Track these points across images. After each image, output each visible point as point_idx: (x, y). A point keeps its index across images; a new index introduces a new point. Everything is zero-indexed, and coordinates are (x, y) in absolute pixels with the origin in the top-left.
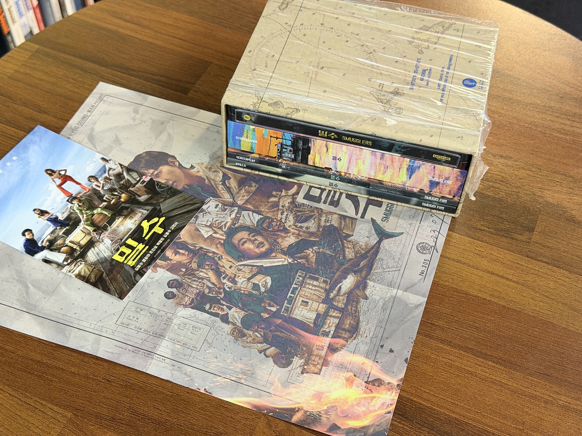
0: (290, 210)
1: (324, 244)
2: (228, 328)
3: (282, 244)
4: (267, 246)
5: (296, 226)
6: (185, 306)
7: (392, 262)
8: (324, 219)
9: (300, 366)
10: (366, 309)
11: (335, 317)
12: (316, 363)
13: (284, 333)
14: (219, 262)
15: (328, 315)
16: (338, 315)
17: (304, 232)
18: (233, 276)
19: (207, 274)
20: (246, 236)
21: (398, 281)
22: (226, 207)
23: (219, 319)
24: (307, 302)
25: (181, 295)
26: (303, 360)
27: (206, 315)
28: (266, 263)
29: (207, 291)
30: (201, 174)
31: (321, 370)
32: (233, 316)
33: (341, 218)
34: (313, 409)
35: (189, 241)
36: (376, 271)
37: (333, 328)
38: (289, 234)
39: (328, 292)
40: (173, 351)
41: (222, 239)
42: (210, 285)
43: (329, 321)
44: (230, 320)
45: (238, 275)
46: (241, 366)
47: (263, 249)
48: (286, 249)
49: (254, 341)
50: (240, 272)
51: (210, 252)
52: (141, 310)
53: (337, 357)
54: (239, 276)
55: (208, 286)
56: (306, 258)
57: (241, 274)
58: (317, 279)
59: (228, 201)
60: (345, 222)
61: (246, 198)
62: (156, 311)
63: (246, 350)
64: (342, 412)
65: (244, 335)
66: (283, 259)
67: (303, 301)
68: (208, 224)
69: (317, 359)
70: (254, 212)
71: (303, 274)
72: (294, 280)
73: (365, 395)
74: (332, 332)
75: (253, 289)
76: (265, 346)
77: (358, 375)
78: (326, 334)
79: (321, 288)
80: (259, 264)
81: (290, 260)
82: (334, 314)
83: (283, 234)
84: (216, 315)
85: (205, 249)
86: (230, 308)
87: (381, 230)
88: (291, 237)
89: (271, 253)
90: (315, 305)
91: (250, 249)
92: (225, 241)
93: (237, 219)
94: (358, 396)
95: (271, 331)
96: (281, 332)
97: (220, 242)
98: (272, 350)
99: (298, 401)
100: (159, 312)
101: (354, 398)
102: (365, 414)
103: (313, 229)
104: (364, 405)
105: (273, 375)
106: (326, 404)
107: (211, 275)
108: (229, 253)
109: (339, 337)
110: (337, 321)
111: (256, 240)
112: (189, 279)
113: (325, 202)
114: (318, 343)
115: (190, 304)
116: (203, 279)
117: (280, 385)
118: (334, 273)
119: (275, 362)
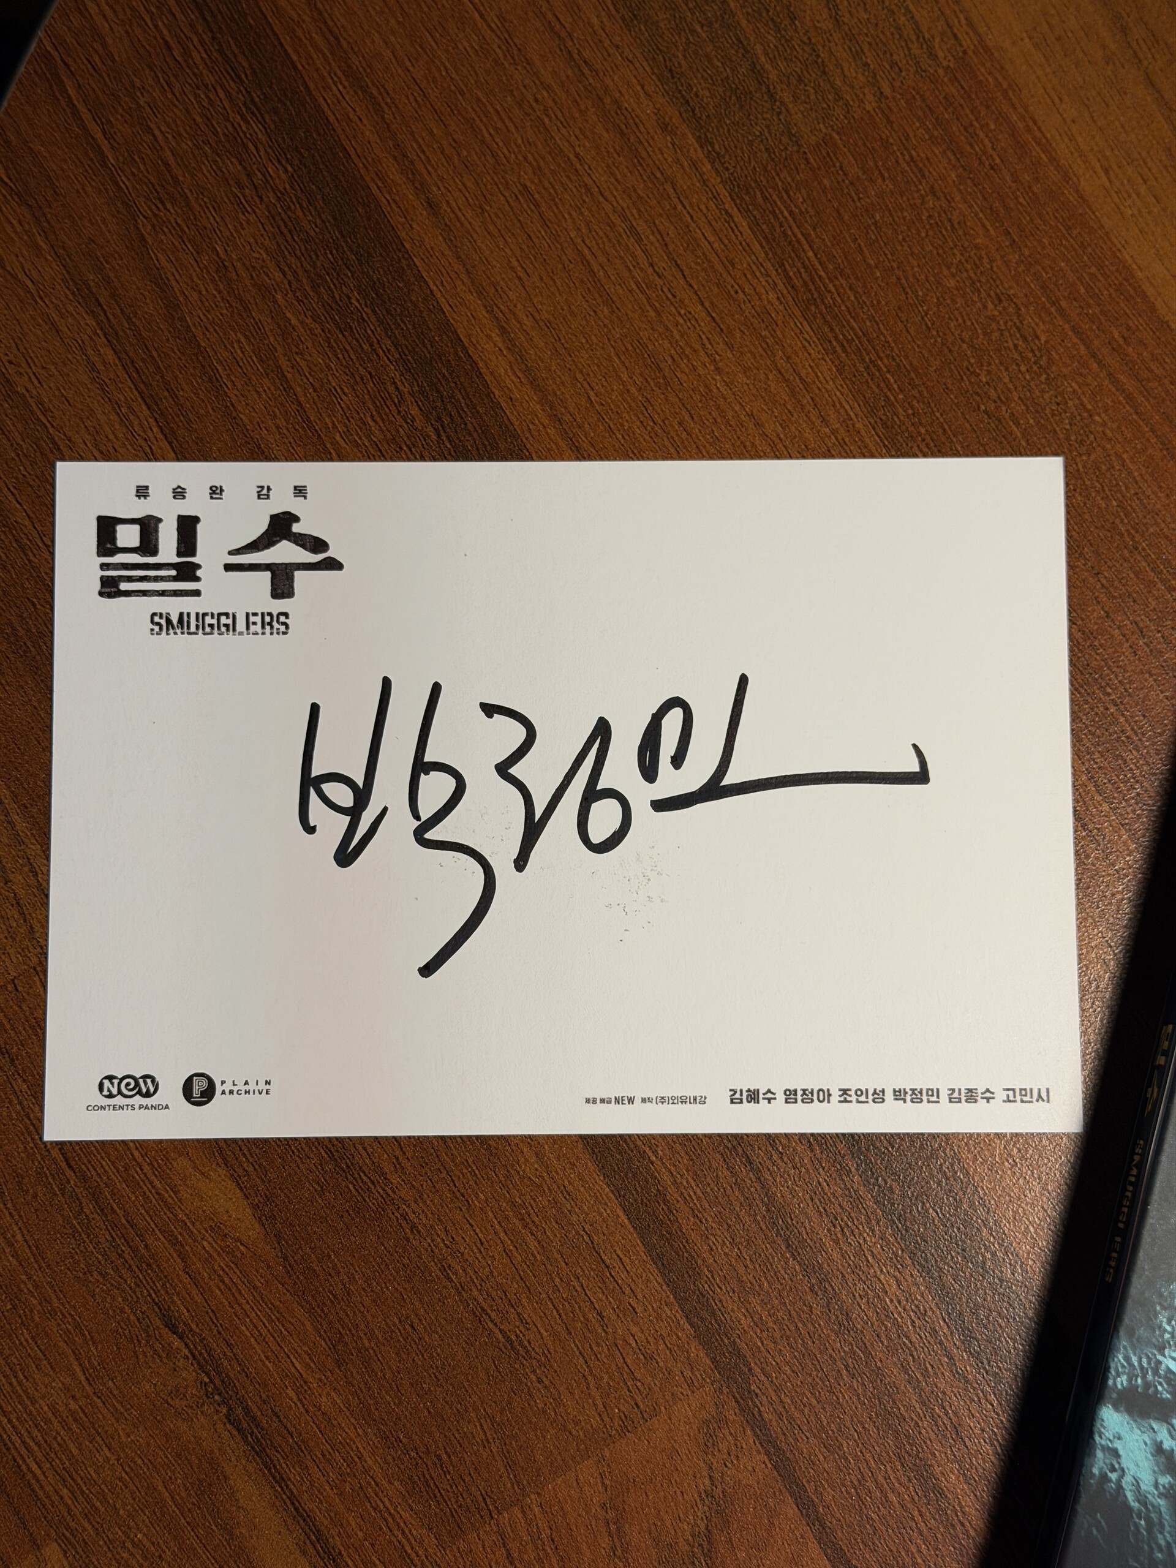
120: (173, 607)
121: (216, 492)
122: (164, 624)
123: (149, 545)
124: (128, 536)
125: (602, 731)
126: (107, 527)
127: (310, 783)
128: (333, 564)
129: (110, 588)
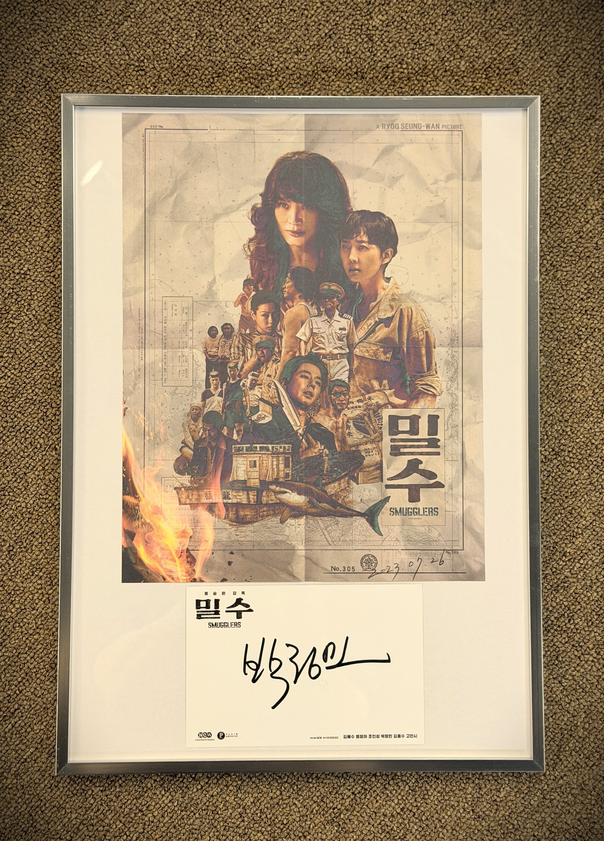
0: (368, 408)
1: (336, 458)
2: (198, 401)
3: (319, 415)
4: (309, 401)
5: (348, 421)
6: (206, 352)
7: (337, 534)
8: (370, 447)
9: (182, 484)
10: (269, 526)
11: (248, 498)
12: (190, 497)
13: (212, 456)
14: (271, 362)
15: (248, 491)
16: (252, 501)
17: (343, 433)
18: (258, 383)
19: (251, 357)
20: (314, 376)
21: (315, 548)
22: (345, 339)
23: (204, 389)
24: (255, 466)
25: (216, 342)
26: (189, 484)
27: (204, 376)
28: (288, 408)
29: (231, 365)
30: (381, 293)
31: (185, 504)
32: (213, 402)
33: (377, 464)
34: (143, 510)
35: (285, 322)
36: (320, 521)
37: (235, 501)
38: (334, 418)
39: (276, 482)
40: (154, 362)
41: (300, 353)
42: (240, 365)
43: (241, 494)
44: (207, 401)
45: (262, 386)
46: (162, 430)
47: (304, 399)
48: (314, 422)
49: (192, 432)
50: (267, 387)
51: (279, 348)
52: (186, 313)
53: (204, 514)
54: (261, 388)
55: (237, 363)
56: (310, 446)
57: (265, 389)
58: (287, 466)
59: (354, 338)
60: (373, 470)
61: (366, 355)
62: (190, 328)
63: (180, 429)
64: (150, 538)
65: (196, 420)
66: (299, 424)
67: (255, 462)
68: (314, 331)
69: (195, 497)
70: (350, 370)
71: (288, 450)
72: (278, 444)
73: (174, 553)
74: (230, 501)
75: (251, 407)
76: (191, 443)
77: (192, 540)
78: (226, 497)
79: (278, 474)
80: (283, 402)
81: (300, 431)
82: (251, 497)
83: (331, 412)
84: (208, 385)
85: (281, 341)
86: (220, 395)
87: (377, 511)
88: (332, 422)
89: (302, 409)
90: (256, 475)
91: (299, 385)
92: (300, 356)
93: (333, 357)
94: (171, 547)
95: (210, 443)
96: (212, 454)
97: (295, 353)
98: (189, 452)
99: (146, 495)
100: (191, 330)
101: (167, 543)
102: (155, 558)
103: (350, 440)
104: (163, 555)
105: (163, 463)
106: (151, 520)
107: (252, 361)
108: (285, 367)
109: (227, 510)
110: (245, 501)
111: (314, 387)
112: (239, 342)
113: (392, 440)
114: (213, 492)
115: (210, 356)
116: (244, 354)
117: (155, 473)
118: (301, 481)
119: (177, 460)
120: (214, 621)
121: (223, 593)
122: (212, 625)
123: (208, 606)
124: (203, 604)
125: (314, 650)
126: (198, 602)
127: (246, 663)
128: (251, 610)
129: (199, 617)
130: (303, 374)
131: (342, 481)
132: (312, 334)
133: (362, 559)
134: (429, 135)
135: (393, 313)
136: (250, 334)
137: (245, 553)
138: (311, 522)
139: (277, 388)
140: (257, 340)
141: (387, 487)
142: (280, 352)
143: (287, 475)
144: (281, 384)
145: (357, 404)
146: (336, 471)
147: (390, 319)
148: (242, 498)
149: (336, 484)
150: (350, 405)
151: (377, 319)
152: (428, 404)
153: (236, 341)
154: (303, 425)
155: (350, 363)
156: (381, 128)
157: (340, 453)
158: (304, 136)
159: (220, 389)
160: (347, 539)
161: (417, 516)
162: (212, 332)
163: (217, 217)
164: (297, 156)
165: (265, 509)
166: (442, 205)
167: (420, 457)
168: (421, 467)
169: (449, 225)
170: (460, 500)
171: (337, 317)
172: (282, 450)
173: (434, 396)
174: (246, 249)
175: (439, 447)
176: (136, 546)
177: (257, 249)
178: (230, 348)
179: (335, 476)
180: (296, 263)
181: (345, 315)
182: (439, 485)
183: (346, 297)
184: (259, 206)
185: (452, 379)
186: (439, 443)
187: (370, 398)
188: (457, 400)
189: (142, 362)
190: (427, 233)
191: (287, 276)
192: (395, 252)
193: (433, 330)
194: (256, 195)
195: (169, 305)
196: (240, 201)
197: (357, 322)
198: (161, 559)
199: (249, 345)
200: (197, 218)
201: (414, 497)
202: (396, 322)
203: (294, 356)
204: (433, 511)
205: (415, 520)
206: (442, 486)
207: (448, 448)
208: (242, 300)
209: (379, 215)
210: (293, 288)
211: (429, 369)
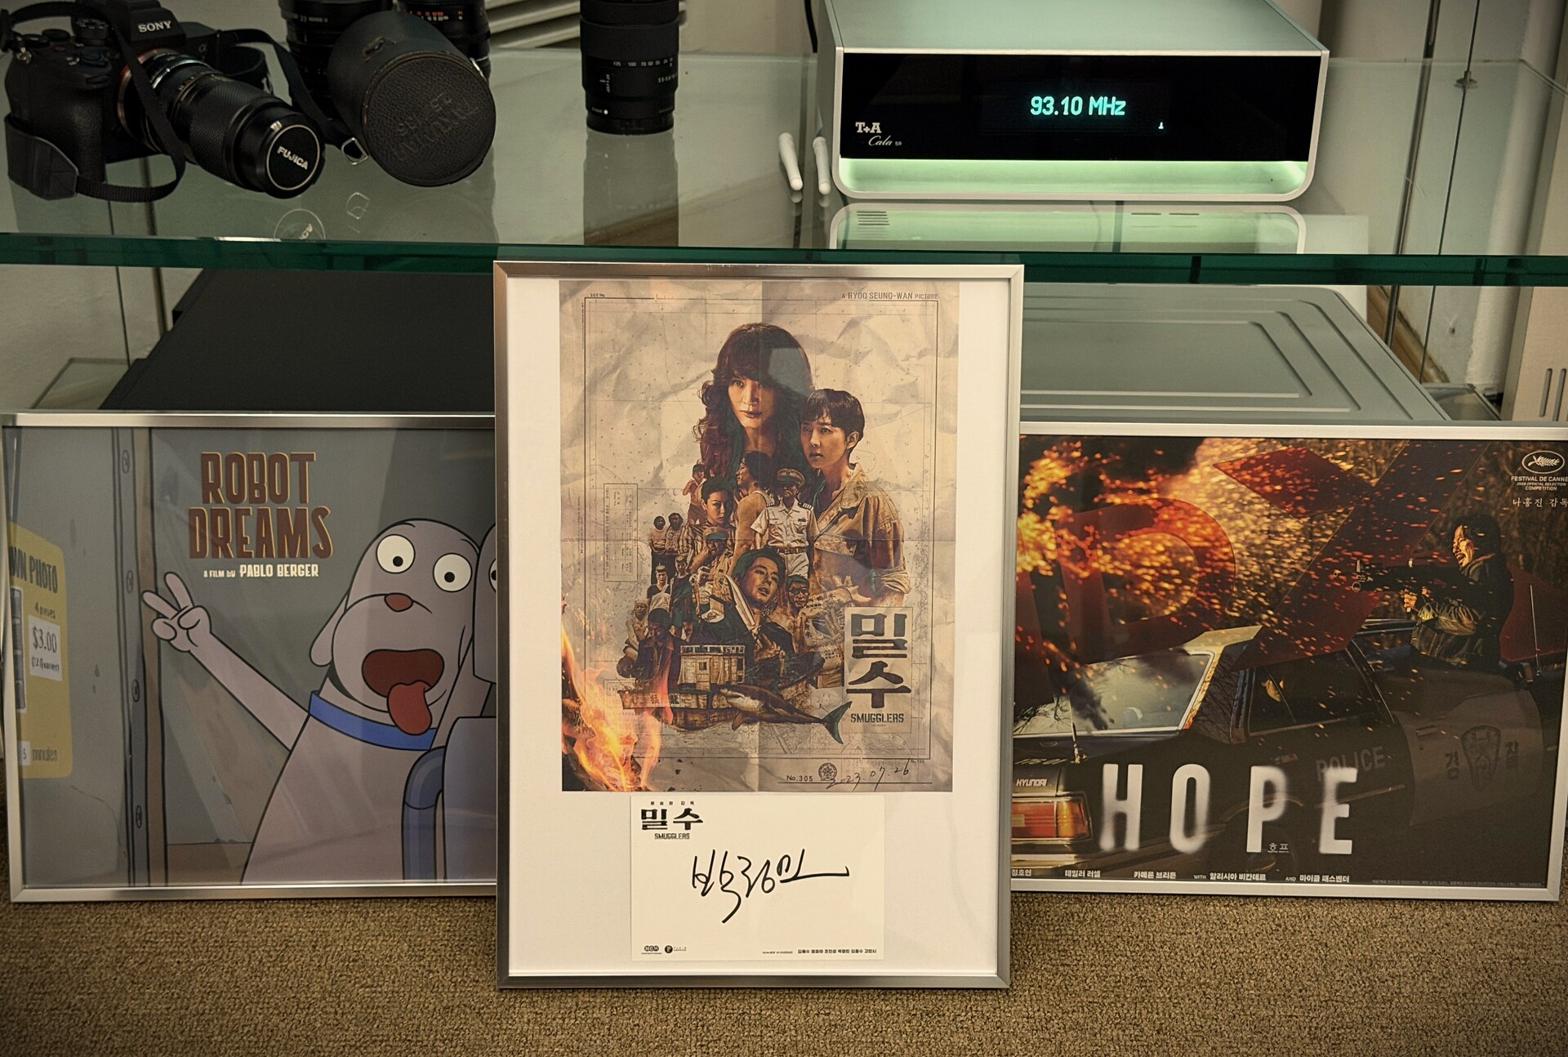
120: (661, 832)
121: (671, 803)
122: (659, 837)
123: (654, 816)
124: (649, 814)
125: (768, 863)
126: (644, 812)
127: (695, 876)
128: (700, 821)
129: (645, 828)
130: (759, 569)
131: (800, 685)
132: (769, 526)
133: (821, 768)
134: (901, 305)
135: (858, 502)
136: (700, 525)
137: (695, 761)
138: (766, 728)
139: (729, 584)
140: (707, 531)
141: (849, 691)
142: (733, 545)
143: (740, 678)
144: (734, 579)
145: (817, 602)
146: (793, 674)
147: (855, 509)
148: (691, 702)
149: (793, 688)
150: (809, 603)
151: (840, 509)
152: (895, 602)
153: (685, 533)
154: (758, 622)
155: (810, 558)
156: (847, 297)
157: (797, 655)
158: (761, 306)
159: (667, 585)
160: (805, 747)
161: (881, 723)
162: (659, 522)
163: (664, 396)
164: (753, 329)
165: (716, 714)
166: (914, 384)
167: (884, 660)
168: (886, 670)
169: (921, 406)
170: (928, 705)
171: (796, 507)
172: (734, 651)
173: (902, 593)
174: (697, 431)
175: (906, 649)
176: (577, 752)
177: (708, 432)
178: (679, 540)
179: (792, 679)
180: (751, 448)
181: (805, 505)
182: (906, 690)
183: (806, 485)
184: (711, 384)
185: (921, 576)
186: (906, 645)
187: (831, 596)
188: (926, 598)
189: (582, 555)
190: (896, 415)
191: (741, 462)
192: (861, 436)
193: (902, 522)
194: (707, 372)
195: (611, 493)
196: (689, 379)
197: (818, 513)
198: (604, 766)
199: (699, 538)
200: (643, 397)
201: (878, 702)
202: (860, 513)
203: (748, 549)
204: (898, 718)
205: (878, 728)
206: (909, 691)
207: (916, 651)
208: (691, 488)
209: (844, 395)
210: (748, 475)
211: (896, 564)
